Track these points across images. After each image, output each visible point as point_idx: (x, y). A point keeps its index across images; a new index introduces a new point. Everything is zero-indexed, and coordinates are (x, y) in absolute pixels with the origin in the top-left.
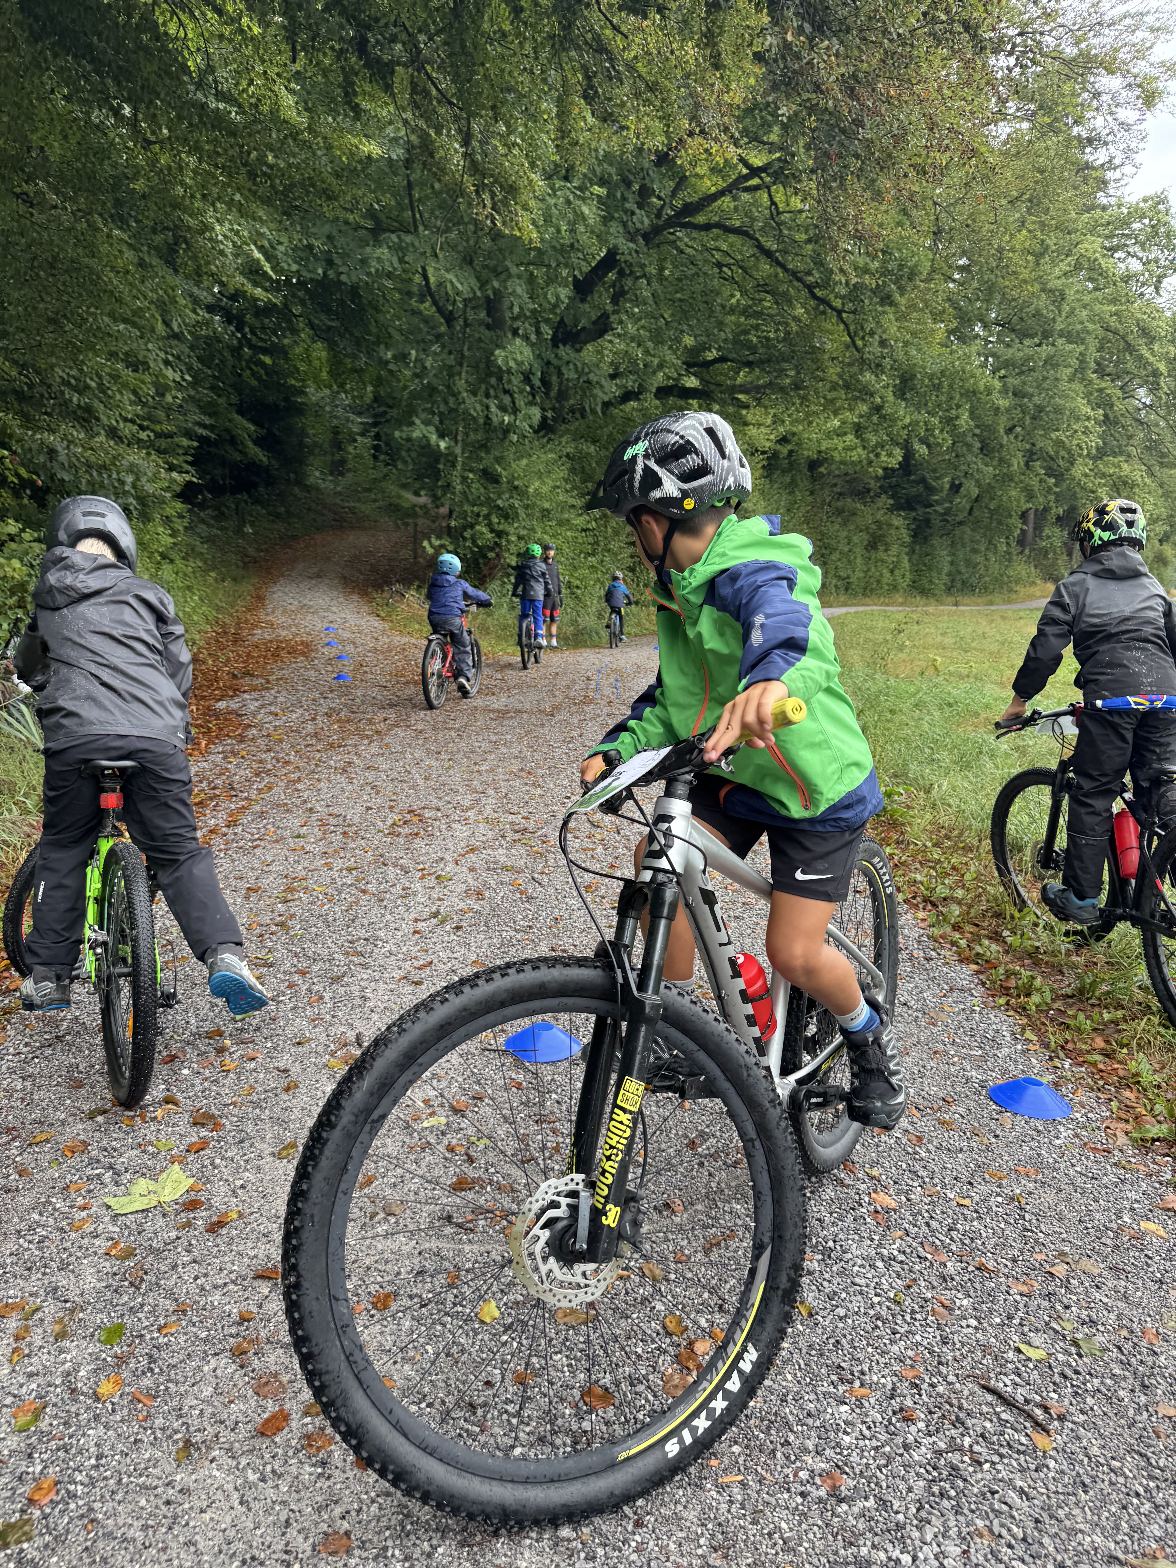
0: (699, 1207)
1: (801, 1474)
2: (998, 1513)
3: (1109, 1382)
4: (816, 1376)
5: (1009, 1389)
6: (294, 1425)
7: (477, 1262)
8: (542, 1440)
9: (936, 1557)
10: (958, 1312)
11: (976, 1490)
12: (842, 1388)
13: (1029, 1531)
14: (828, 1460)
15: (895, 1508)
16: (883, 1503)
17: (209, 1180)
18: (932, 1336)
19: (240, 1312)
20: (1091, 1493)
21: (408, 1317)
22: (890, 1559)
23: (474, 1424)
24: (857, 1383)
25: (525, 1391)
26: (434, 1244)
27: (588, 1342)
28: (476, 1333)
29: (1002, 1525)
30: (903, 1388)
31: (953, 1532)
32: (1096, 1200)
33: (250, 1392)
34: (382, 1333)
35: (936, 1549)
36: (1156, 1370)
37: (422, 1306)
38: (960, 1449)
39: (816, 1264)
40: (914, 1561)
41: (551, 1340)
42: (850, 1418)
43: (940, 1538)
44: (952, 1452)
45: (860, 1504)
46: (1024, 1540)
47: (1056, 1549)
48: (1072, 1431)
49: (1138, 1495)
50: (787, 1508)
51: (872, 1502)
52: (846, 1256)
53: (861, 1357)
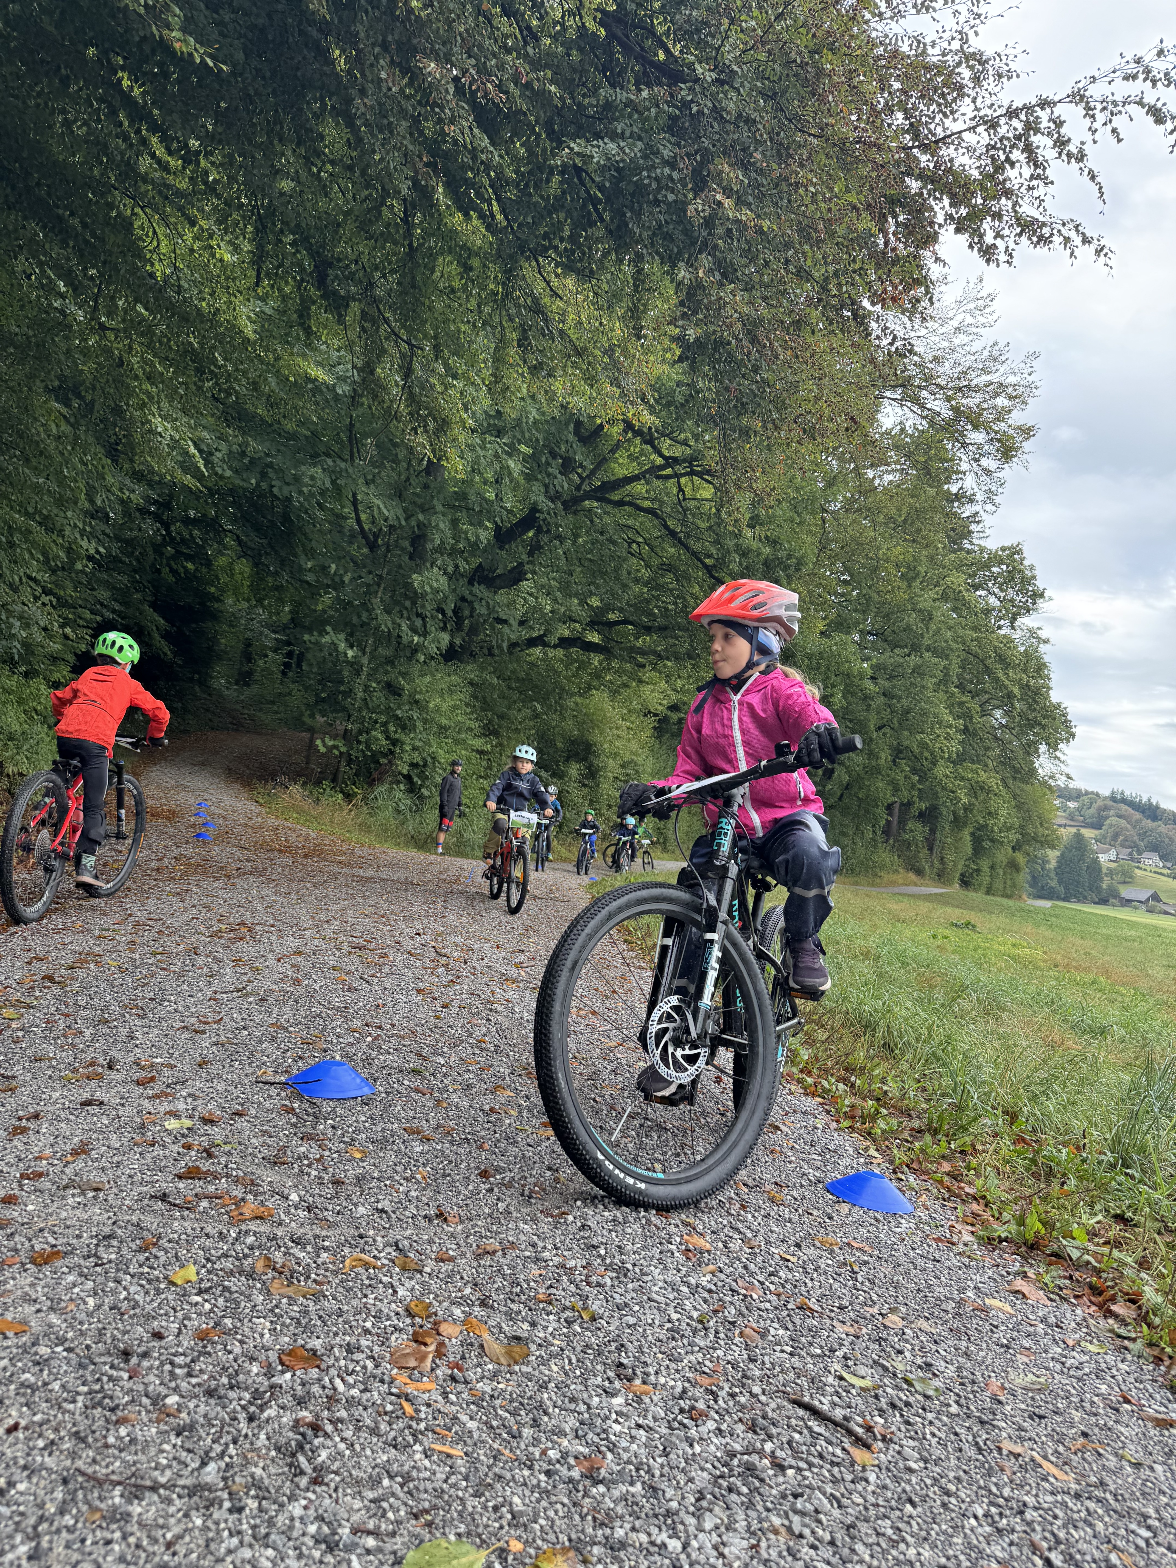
1: (551, 1453)
2: (800, 1514)
3: (945, 1418)
4: (589, 1371)
5: (825, 1408)
7: (185, 1234)
8: (210, 1393)
9: (715, 1547)
10: (771, 1339)
11: (774, 1492)
12: (619, 1384)
13: (838, 1536)
14: (589, 1445)
15: (668, 1496)
16: (653, 1490)
18: (738, 1353)
20: (919, 1509)
21: (75, 1273)
22: (652, 1543)
23: (122, 1370)
25: (205, 1347)
26: (136, 1217)
27: (305, 1312)
28: (158, 1292)
29: (805, 1525)
30: (697, 1393)
31: (741, 1525)
32: (937, 1278)
34: (32, 1285)
35: (715, 1538)
36: (1001, 1416)
37: (96, 1265)
38: (761, 1453)
39: (608, 1279)
40: (684, 1548)
41: (256, 1305)
42: (625, 1410)
43: (723, 1529)
44: (749, 1454)
45: (623, 1488)
46: (832, 1543)
47: (872, 1556)
48: (899, 1453)
49: (976, 1517)
50: (525, 1484)
51: (638, 1488)
52: (645, 1278)
53: (649, 1361)
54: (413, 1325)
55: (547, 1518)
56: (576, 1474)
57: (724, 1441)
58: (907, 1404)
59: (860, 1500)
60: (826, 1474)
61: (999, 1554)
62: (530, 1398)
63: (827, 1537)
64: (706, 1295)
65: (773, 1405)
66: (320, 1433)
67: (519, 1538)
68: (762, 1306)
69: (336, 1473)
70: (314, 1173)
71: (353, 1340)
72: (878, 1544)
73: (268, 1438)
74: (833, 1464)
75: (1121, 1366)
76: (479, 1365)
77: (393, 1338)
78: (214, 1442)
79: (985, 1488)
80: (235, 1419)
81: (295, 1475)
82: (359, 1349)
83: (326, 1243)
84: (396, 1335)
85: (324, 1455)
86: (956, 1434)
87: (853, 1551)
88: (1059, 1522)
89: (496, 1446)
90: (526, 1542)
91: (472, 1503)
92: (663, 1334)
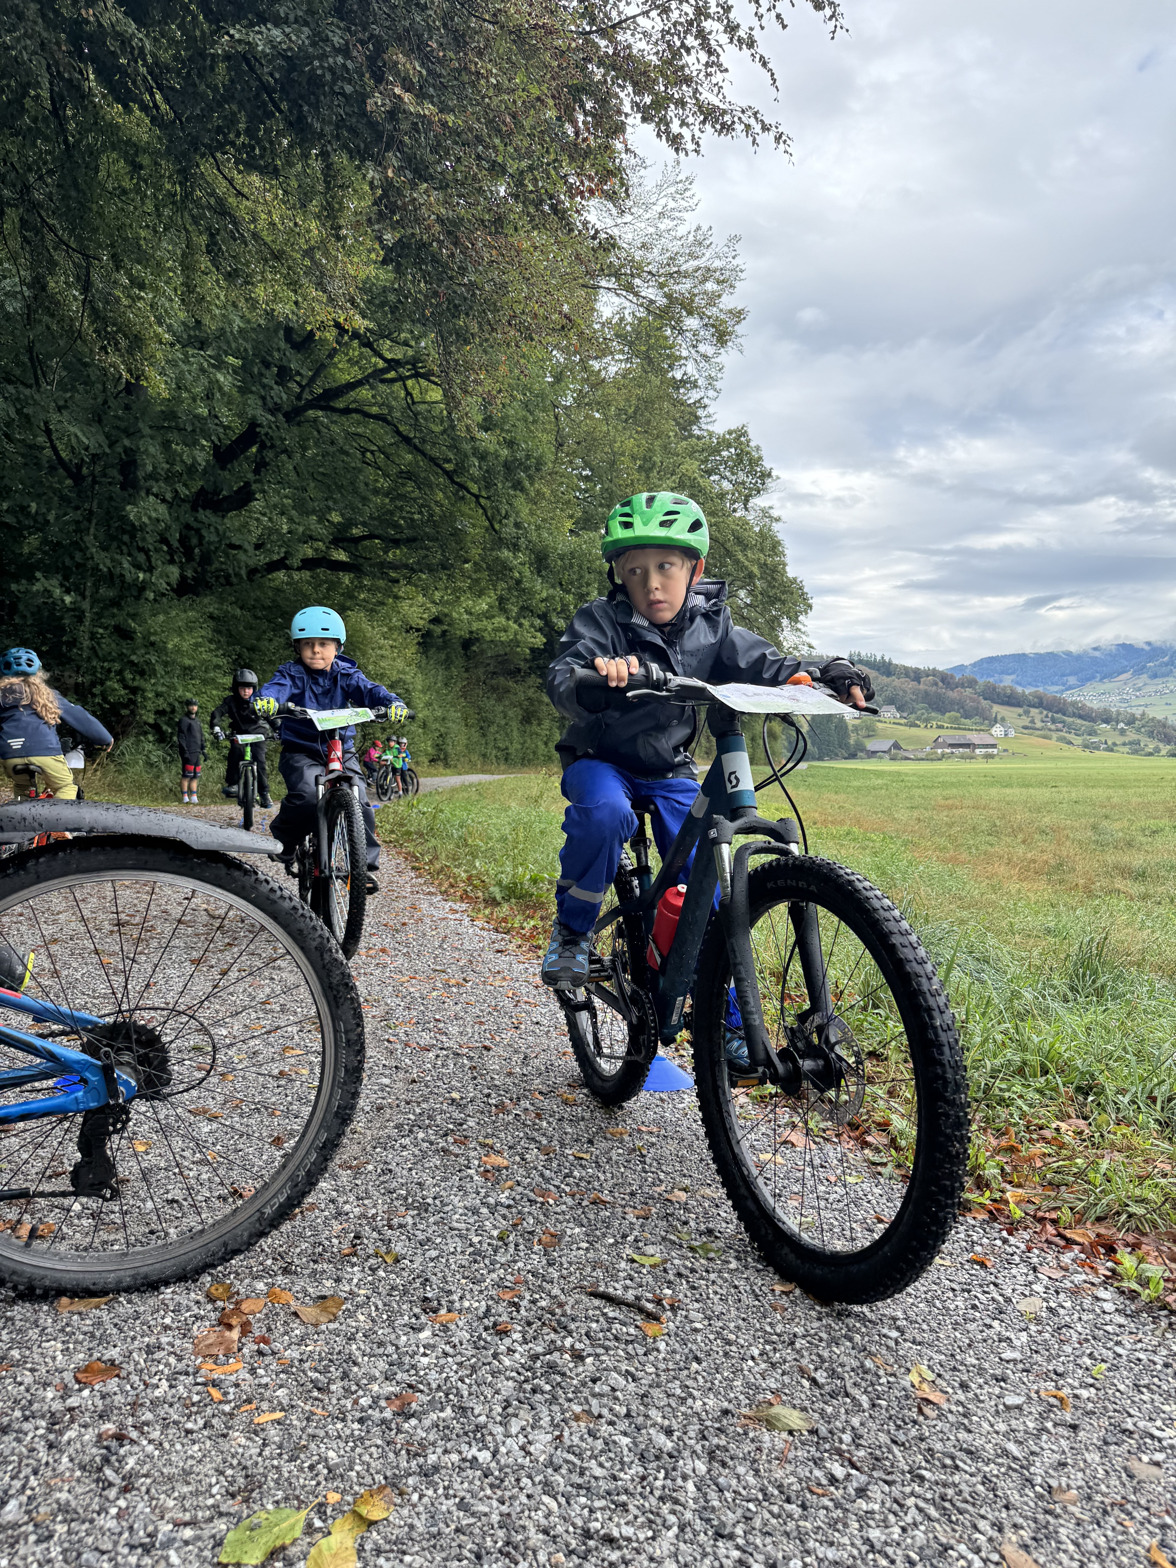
1: (362, 1401)
2: (599, 1397)
3: (726, 1275)
4: (396, 1313)
5: (619, 1292)
9: (522, 1448)
10: (568, 1239)
11: (575, 1382)
12: (425, 1318)
13: (634, 1407)
14: (399, 1383)
15: (476, 1412)
16: (462, 1410)
18: (537, 1261)
20: (704, 1364)
22: (464, 1460)
29: (604, 1405)
30: (500, 1308)
31: (545, 1421)
35: (522, 1440)
38: (561, 1350)
39: (409, 1219)
40: (494, 1456)
42: (431, 1342)
43: (529, 1429)
44: (551, 1353)
45: (433, 1416)
46: (628, 1415)
47: (664, 1417)
48: (686, 1317)
49: (753, 1358)
50: (339, 1437)
51: (448, 1412)
52: (446, 1209)
53: (453, 1289)
54: (215, 1310)
55: (363, 1463)
56: (388, 1414)
57: (526, 1347)
58: (693, 1271)
59: (653, 1370)
60: (621, 1353)
61: (773, 1386)
62: (339, 1353)
63: (624, 1411)
64: (504, 1211)
65: (571, 1301)
66: (126, 1442)
67: (336, 1490)
68: (558, 1209)
69: (146, 1476)
71: (153, 1340)
72: (669, 1405)
73: (71, 1460)
74: (627, 1342)
75: (875, 1190)
76: (286, 1333)
77: (195, 1327)
78: (12, 1478)
79: (762, 1329)
80: (32, 1450)
81: (104, 1489)
82: (160, 1348)
84: (198, 1324)
85: (131, 1462)
86: (736, 1287)
87: (647, 1416)
88: (823, 1344)
89: (307, 1408)
90: (344, 1492)
91: (287, 1468)
92: (464, 1260)
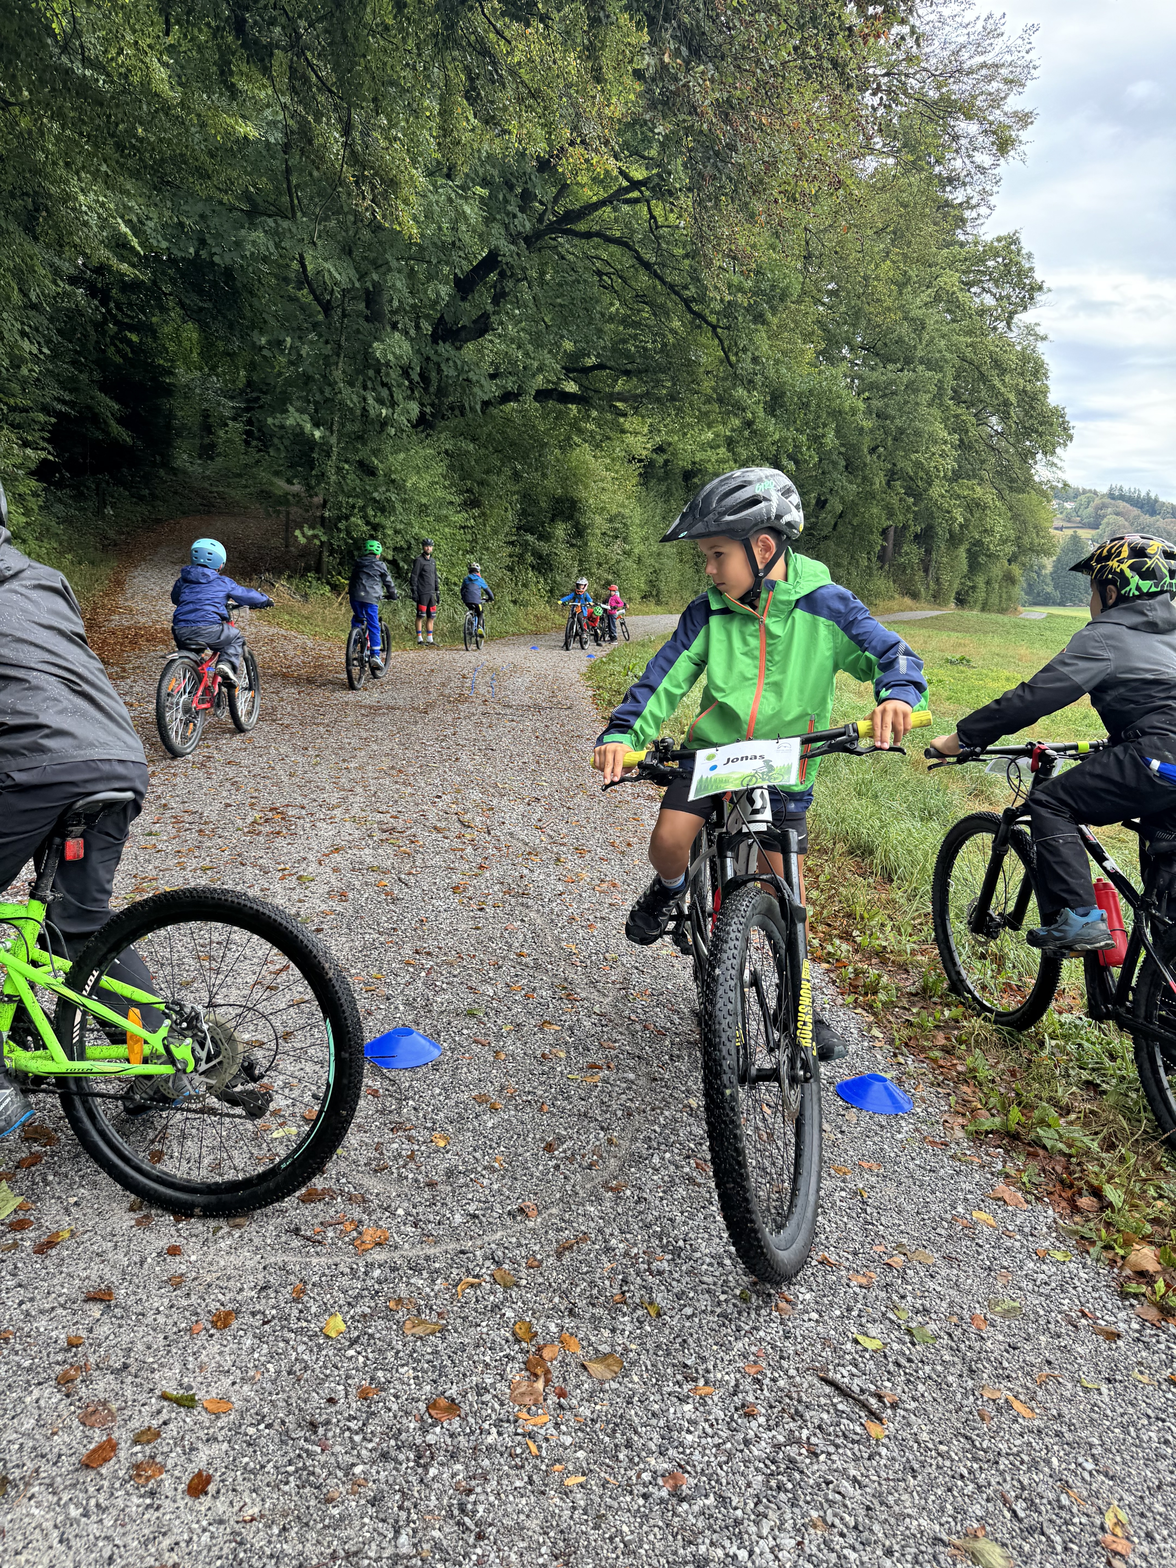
0: (554, 1211)
1: (644, 1475)
2: (831, 1503)
3: (939, 1368)
4: (662, 1377)
5: (846, 1380)
6: (122, 1454)
7: (324, 1275)
8: (385, 1456)
9: (772, 1551)
10: (801, 1306)
11: (811, 1482)
12: (687, 1387)
13: (860, 1519)
14: (671, 1460)
15: (734, 1504)
16: (723, 1500)
17: (39, 1199)
18: (775, 1331)
19: (68, 1338)
20: (920, 1478)
21: (250, 1335)
22: (727, 1555)
23: (314, 1443)
24: (701, 1382)
25: (369, 1407)
26: (280, 1258)
27: (436, 1352)
28: (319, 1348)
29: (835, 1515)
30: (747, 1384)
31: (789, 1525)
32: (933, 1192)
33: (76, 1422)
34: (221, 1353)
35: (772, 1543)
36: (983, 1355)
37: (265, 1323)
38: (798, 1442)
39: (666, 1264)
40: (750, 1556)
41: (398, 1352)
42: (694, 1417)
43: (777, 1532)
44: (790, 1445)
45: (700, 1502)
46: (856, 1527)
47: (885, 1534)
48: (904, 1417)
49: (962, 1477)
50: (629, 1511)
51: (711, 1500)
52: (695, 1256)
53: (707, 1354)
54: (521, 1351)
55: (650, 1542)
56: (664, 1493)
57: (770, 1434)
58: (910, 1360)
59: (875, 1478)
60: (849, 1453)
61: (979, 1513)
62: (621, 1417)
63: (852, 1524)
65: (805, 1385)
69: (493, 1525)
70: (411, 1176)
71: (479, 1379)
75: (1082, 1273)
76: (577, 1387)
77: (509, 1369)
78: (399, 1509)
81: (464, 1533)
82: (485, 1389)
83: (437, 1265)
84: (511, 1365)
85: (481, 1508)
87: (871, 1531)
88: (1024, 1467)
89: (602, 1474)
91: (593, 1536)
92: (714, 1322)
